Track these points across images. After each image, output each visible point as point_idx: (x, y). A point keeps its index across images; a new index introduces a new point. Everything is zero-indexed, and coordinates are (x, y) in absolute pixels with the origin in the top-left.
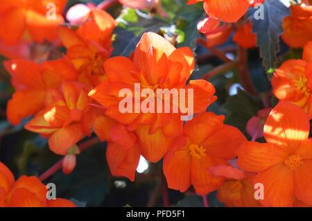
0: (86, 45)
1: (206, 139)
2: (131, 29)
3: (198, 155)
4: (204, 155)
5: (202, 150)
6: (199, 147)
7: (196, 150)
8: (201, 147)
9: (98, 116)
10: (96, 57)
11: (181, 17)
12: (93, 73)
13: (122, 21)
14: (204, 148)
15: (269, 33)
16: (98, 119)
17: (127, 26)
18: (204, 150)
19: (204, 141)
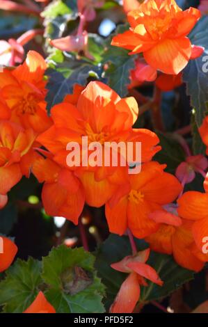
0: (20, 85)
1: (145, 185)
2: (61, 70)
3: (136, 201)
4: (142, 200)
5: (140, 196)
6: (138, 192)
7: (134, 196)
8: (140, 193)
9: (38, 158)
10: (28, 97)
11: (110, 62)
12: (24, 112)
13: (52, 61)
14: (142, 194)
15: (198, 81)
16: (37, 161)
17: (56, 67)
18: (143, 196)
19: (142, 187)
